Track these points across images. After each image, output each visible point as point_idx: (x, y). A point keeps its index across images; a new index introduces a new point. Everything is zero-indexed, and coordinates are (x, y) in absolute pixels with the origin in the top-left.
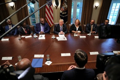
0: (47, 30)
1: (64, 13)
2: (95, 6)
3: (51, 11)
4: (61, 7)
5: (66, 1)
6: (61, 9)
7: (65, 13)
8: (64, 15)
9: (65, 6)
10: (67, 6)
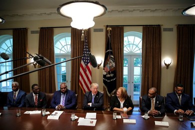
0: (71, 103)
1: (109, 76)
2: (166, 64)
3: (88, 72)
4: (104, 66)
5: (112, 56)
6: (104, 69)
7: (112, 75)
8: (110, 78)
9: (111, 65)
10: (114, 64)
